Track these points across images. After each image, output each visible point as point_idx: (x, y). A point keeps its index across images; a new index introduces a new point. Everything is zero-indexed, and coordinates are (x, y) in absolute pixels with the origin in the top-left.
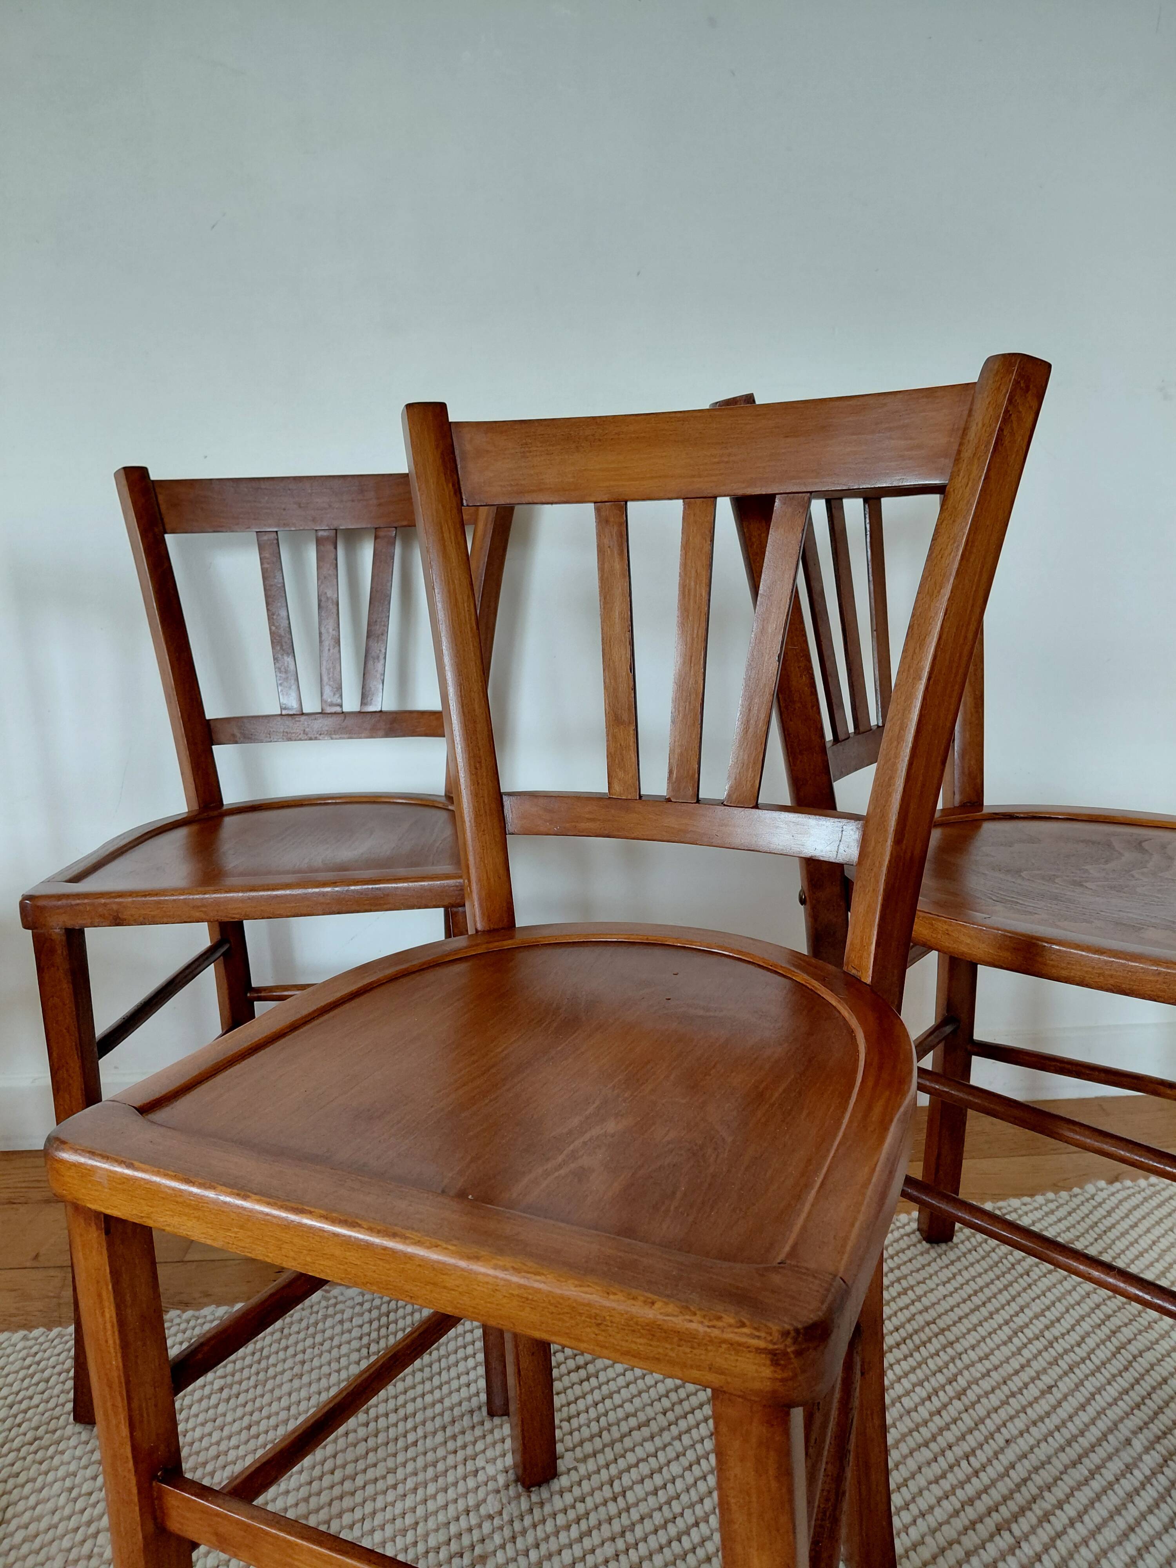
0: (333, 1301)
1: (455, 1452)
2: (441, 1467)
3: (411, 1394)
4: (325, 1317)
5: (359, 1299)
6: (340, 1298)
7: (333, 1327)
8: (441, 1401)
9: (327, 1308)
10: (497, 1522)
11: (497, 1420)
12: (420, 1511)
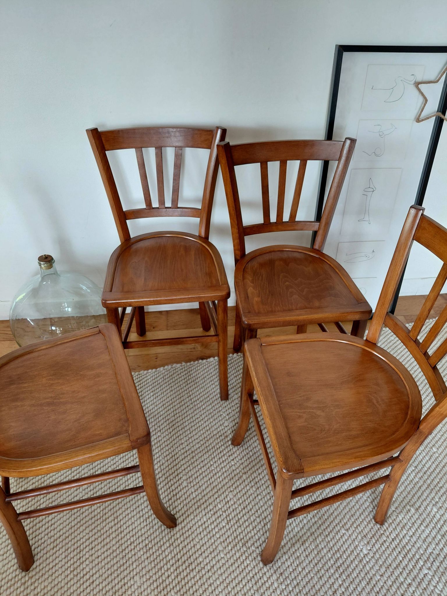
0: (174, 369)
1: (215, 410)
2: (212, 414)
3: (201, 395)
4: (174, 374)
5: (181, 368)
6: (176, 368)
7: (176, 376)
8: (209, 396)
9: (173, 370)
10: (228, 428)
11: (223, 402)
12: (210, 426)
